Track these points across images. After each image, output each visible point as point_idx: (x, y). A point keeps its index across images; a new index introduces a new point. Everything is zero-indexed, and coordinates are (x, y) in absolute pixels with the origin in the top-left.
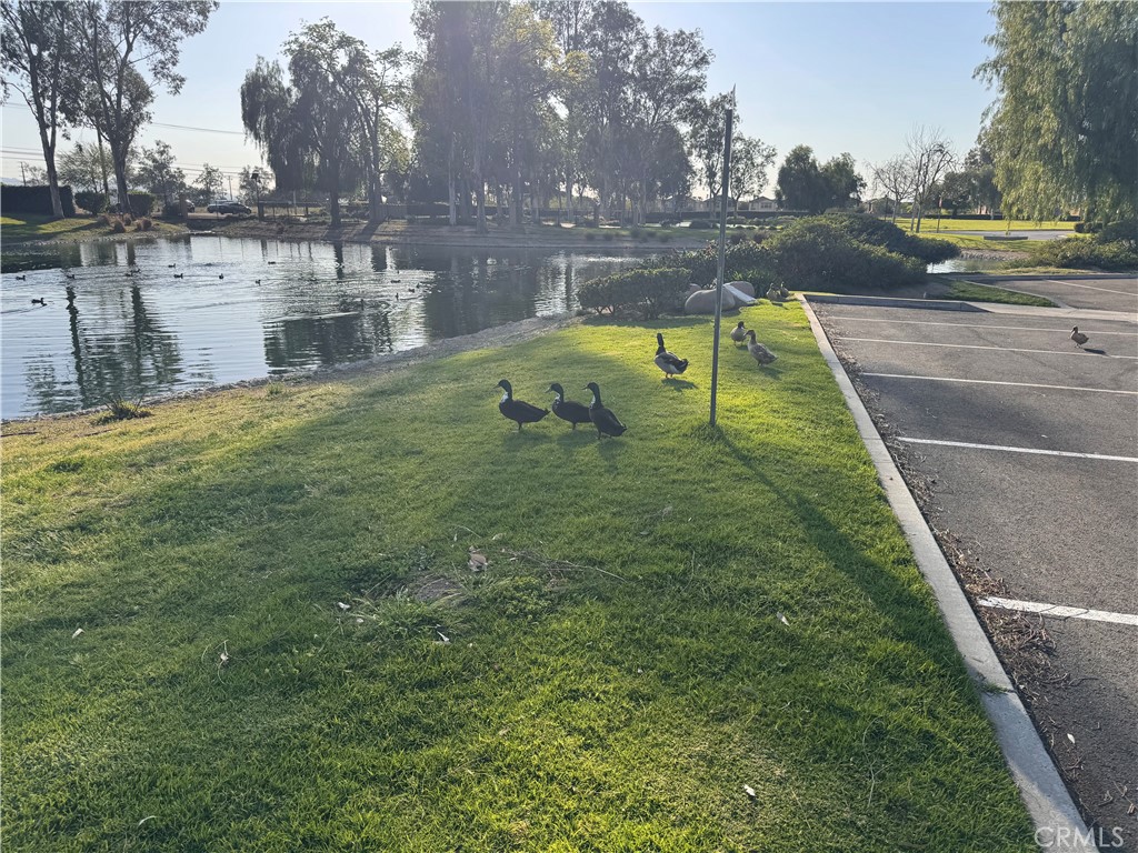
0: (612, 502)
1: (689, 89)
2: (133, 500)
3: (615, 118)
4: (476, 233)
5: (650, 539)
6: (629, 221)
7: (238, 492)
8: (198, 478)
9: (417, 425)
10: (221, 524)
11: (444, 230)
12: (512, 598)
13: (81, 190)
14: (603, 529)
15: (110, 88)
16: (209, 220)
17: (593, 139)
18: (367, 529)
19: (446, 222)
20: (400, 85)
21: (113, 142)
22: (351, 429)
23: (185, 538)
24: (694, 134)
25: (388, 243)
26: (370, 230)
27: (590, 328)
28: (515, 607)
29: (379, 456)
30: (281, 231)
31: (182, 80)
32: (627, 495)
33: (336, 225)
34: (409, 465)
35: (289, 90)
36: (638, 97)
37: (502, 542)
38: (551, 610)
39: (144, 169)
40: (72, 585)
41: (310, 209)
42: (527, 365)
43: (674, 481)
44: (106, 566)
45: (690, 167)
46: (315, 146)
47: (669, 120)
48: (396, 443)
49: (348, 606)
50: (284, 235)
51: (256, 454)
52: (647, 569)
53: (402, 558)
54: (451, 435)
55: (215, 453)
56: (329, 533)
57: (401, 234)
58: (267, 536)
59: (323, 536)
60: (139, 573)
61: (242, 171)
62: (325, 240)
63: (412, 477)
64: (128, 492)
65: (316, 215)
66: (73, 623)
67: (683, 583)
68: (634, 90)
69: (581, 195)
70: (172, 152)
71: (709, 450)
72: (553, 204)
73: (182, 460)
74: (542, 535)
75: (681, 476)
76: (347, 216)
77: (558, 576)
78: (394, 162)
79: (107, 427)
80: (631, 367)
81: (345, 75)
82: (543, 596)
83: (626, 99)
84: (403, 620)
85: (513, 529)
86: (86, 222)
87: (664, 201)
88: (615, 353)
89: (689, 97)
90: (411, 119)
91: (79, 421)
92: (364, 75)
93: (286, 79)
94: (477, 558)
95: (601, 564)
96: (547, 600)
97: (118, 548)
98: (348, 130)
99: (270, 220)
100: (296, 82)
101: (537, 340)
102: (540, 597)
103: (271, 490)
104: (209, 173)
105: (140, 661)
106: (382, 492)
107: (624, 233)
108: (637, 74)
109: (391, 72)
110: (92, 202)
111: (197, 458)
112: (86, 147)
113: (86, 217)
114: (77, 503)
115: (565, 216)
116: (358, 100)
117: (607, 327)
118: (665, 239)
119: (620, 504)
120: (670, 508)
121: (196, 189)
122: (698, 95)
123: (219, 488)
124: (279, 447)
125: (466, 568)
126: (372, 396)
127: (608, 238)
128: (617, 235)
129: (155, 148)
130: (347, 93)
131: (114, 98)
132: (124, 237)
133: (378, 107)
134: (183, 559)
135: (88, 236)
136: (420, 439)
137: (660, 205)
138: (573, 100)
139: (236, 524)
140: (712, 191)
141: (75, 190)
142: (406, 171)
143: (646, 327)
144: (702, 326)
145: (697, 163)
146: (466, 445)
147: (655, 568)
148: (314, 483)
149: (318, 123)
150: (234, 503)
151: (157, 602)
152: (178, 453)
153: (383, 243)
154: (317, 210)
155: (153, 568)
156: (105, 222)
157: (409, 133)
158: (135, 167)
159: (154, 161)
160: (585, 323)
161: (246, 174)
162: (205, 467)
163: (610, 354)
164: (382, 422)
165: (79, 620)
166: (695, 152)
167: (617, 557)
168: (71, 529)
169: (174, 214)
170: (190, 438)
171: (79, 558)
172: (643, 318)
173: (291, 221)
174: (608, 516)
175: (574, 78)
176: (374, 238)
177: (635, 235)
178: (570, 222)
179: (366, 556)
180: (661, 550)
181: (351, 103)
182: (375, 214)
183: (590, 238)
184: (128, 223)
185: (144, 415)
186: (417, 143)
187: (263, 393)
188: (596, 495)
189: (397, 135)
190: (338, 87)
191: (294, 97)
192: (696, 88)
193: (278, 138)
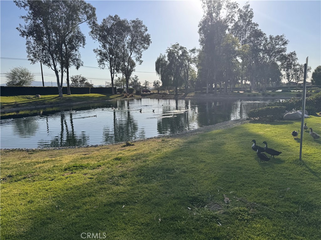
0: (268, 184)
1: (281, 51)
2: (133, 170)
3: (257, 61)
4: (214, 95)
5: (283, 199)
6: (261, 90)
7: (158, 170)
8: (148, 165)
9: (203, 153)
10: (155, 178)
11: (205, 95)
12: (239, 214)
13: (119, 88)
14: (266, 193)
15: (126, 64)
16: (146, 94)
17: (250, 68)
18: (193, 185)
19: (205, 93)
20: (195, 58)
21: (126, 76)
22: (185, 153)
23: (146, 182)
24: (282, 64)
25: (190, 99)
26: (185, 96)
27: (252, 124)
28: (241, 217)
29: (193, 162)
30: (163, 97)
31: (142, 61)
32: (273, 182)
33: (177, 94)
34: (202, 166)
35: (167, 61)
36: (264, 55)
37: (233, 194)
38: (252, 220)
39: (132, 82)
40: (121, 192)
41: (170, 91)
42: (233, 135)
43: (289, 179)
44: (129, 188)
45: (281, 74)
46: (172, 75)
47: (274, 61)
48: (197, 158)
49: (191, 209)
50: (164, 98)
51: (161, 159)
52: (284, 209)
53: (204, 196)
54: (213, 157)
55: (151, 158)
56: (183, 185)
57: (193, 96)
58: (167, 183)
59: (181, 185)
60: (137, 191)
61: (154, 82)
62: (174, 99)
63: (203, 170)
64: (132, 167)
65: (172, 92)
66: (122, 203)
67: (298, 216)
68: (263, 53)
69: (245, 83)
70: (138, 78)
71: (300, 169)
72: (237, 86)
73: (144, 159)
74: (246, 193)
75: (291, 177)
76: (179, 92)
77: (253, 208)
78: (192, 78)
79: (125, 148)
80: (268, 138)
81: (181, 56)
82: (249, 214)
83: (260, 56)
84: (207, 216)
85: (236, 190)
86: (119, 95)
87: (272, 84)
88: (262, 133)
89: (281, 54)
90: (197, 66)
91: (118, 145)
92: (186, 56)
93: (166, 59)
94: (226, 199)
95: (267, 206)
96: (251, 216)
97: (131, 183)
98: (181, 70)
99: (160, 94)
100: (169, 60)
101: (235, 127)
102: (248, 214)
103: (166, 170)
104: (146, 82)
105: (139, 217)
106: (196, 173)
107: (260, 94)
108: (264, 49)
109: (193, 55)
110: (121, 91)
111: (147, 159)
112: (121, 78)
113: (119, 94)
114: (121, 169)
115: (240, 89)
116: (184, 63)
117: (258, 124)
118: (273, 96)
119: (271, 185)
120: (289, 188)
121: (143, 86)
122: (284, 53)
123: (153, 168)
124: (167, 157)
125: (224, 202)
126: (188, 143)
127: (254, 95)
128: (258, 95)
129: (135, 77)
130: (181, 61)
131: (127, 66)
132: (127, 99)
133: (189, 64)
134: (147, 188)
135: (119, 99)
136: (204, 157)
137: (271, 85)
138: (244, 58)
139: (159, 179)
140: (288, 81)
141: (117, 88)
142: (195, 80)
143: (271, 124)
144: (290, 125)
145: (283, 73)
146: (218, 161)
147: (287, 210)
148: (177, 169)
149: (173, 69)
150: (158, 173)
151: (141, 200)
152: (143, 157)
153: (188, 99)
154: (172, 91)
155: (140, 190)
156: (123, 95)
157: (196, 70)
158: (130, 82)
159: (134, 80)
160: (250, 122)
161: (155, 82)
162: (150, 161)
163: (260, 133)
164: (193, 151)
165: (124, 203)
166: (282, 69)
167: (272, 204)
168: (120, 176)
169: (138, 93)
170: (145, 153)
171: (122, 185)
172: (269, 121)
173: (165, 94)
174: (268, 189)
175: (244, 52)
176: (186, 98)
177: (263, 94)
178: (242, 91)
179: (194, 194)
180: (287, 203)
181: (182, 64)
182: (187, 91)
183: (249, 96)
184: (128, 96)
185: (133, 145)
186: (198, 73)
187: (160, 140)
188: (262, 181)
189: (193, 71)
190: (179, 60)
191: (168, 63)
192: (283, 51)
193: (163, 74)
